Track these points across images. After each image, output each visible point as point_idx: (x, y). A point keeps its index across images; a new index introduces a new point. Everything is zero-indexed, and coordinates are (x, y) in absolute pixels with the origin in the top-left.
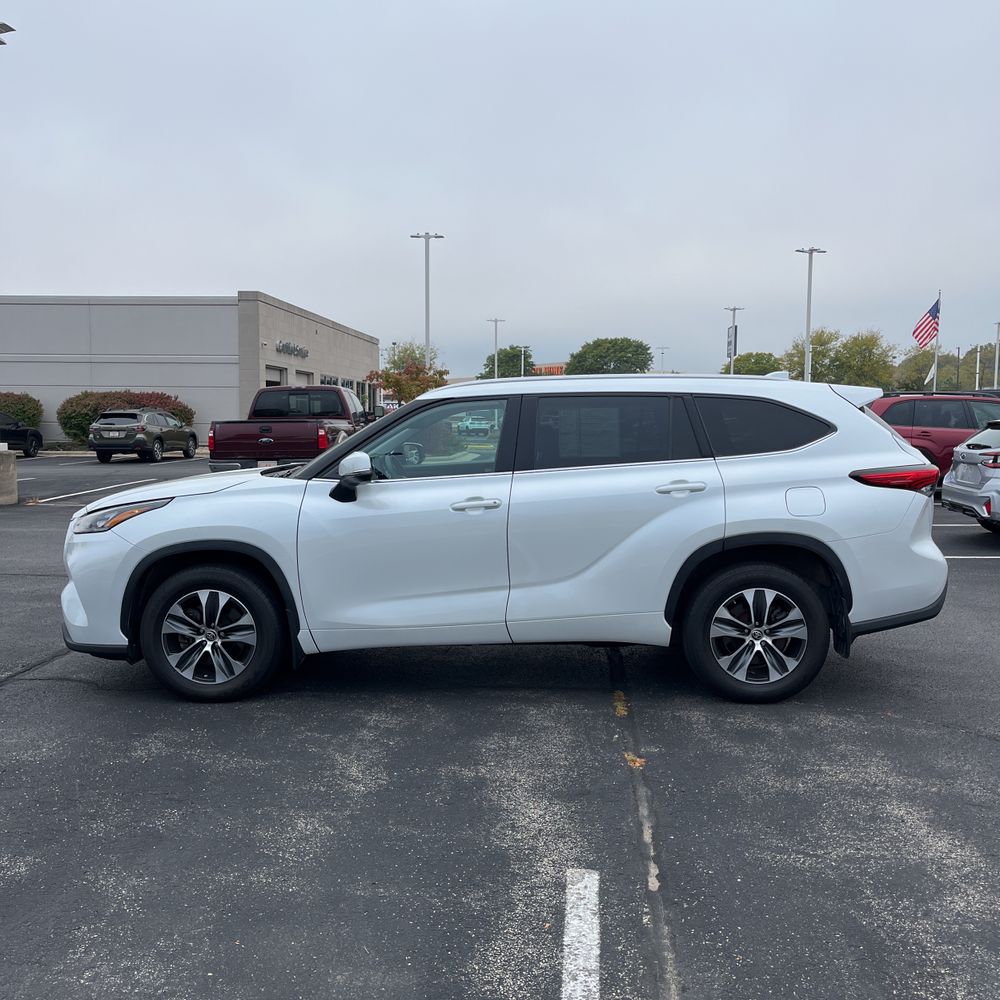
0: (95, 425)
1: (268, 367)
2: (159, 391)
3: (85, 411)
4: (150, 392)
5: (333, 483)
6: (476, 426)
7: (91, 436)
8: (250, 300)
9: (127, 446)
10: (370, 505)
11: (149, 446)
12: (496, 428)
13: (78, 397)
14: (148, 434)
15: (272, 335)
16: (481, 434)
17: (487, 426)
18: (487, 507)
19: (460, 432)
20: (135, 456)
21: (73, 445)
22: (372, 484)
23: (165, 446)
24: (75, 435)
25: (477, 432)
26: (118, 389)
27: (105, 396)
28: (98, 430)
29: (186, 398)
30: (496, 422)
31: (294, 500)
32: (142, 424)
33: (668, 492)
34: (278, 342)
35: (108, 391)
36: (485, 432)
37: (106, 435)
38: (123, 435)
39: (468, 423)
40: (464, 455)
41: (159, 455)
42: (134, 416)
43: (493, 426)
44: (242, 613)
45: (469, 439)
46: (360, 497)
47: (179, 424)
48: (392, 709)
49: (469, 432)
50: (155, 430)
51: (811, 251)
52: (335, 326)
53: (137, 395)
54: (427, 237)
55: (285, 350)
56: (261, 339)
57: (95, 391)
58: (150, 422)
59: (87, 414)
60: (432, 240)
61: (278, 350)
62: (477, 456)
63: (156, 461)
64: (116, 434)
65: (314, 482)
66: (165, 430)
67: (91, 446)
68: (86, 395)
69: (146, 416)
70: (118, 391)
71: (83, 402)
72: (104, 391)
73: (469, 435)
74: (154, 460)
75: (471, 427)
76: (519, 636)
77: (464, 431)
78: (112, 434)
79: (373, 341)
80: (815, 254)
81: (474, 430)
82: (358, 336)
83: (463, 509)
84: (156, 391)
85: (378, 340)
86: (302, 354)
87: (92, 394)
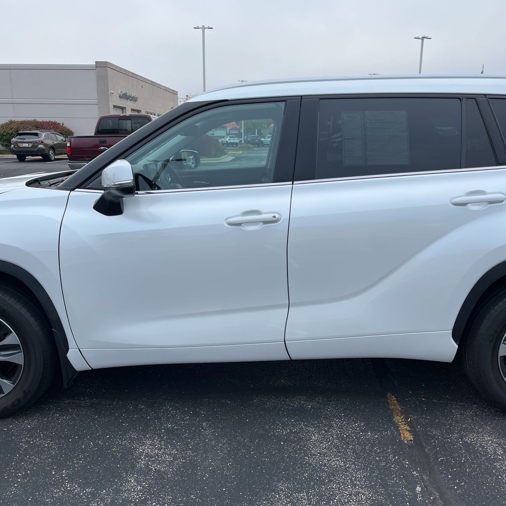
0: (14, 140)
1: (115, 107)
2: (53, 120)
3: (11, 131)
4: (48, 121)
5: (97, 195)
6: (232, 141)
7: (12, 146)
8: (102, 67)
9: (34, 152)
10: (139, 218)
11: (46, 152)
12: (243, 142)
13: (7, 123)
14: (45, 145)
15: (116, 88)
16: (234, 146)
17: (238, 141)
18: (266, 222)
19: (223, 144)
20: (41, 157)
21: (5, 151)
22: (141, 195)
23: (56, 152)
24: (7, 145)
25: (232, 144)
26: (30, 119)
27: (22, 123)
28: (16, 143)
29: (68, 124)
30: (243, 139)
31: (54, 213)
32: (41, 139)
33: (464, 204)
34: (120, 92)
35: (24, 120)
36: (236, 144)
37: (20, 145)
38: (30, 145)
39: (227, 139)
40: (225, 158)
41: (53, 157)
42: (36, 134)
43: (241, 141)
44: (7, 333)
45: (228, 148)
46: (127, 210)
47: (64, 140)
48: (167, 430)
49: (228, 144)
50: (49, 142)
51: (423, 38)
52: (153, 84)
53: (41, 123)
54: (203, 28)
55: (124, 96)
56: (110, 90)
57: (16, 120)
58: (46, 138)
59: (12, 133)
60: (206, 30)
61: (120, 97)
62: (234, 158)
63: (51, 161)
64: (27, 145)
65: (78, 193)
66: (55, 143)
67: (13, 152)
68: (11, 122)
69: (44, 134)
70: (29, 120)
71: (9, 126)
72: (22, 120)
73: (228, 146)
74: (50, 160)
75: (229, 141)
76: (298, 354)
77: (225, 144)
78: (24, 145)
79: (175, 93)
80: (425, 40)
81: (231, 143)
82: (166, 89)
83: (239, 224)
84: (51, 121)
85: (177, 92)
86: (134, 99)
87: (15, 122)
